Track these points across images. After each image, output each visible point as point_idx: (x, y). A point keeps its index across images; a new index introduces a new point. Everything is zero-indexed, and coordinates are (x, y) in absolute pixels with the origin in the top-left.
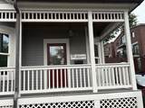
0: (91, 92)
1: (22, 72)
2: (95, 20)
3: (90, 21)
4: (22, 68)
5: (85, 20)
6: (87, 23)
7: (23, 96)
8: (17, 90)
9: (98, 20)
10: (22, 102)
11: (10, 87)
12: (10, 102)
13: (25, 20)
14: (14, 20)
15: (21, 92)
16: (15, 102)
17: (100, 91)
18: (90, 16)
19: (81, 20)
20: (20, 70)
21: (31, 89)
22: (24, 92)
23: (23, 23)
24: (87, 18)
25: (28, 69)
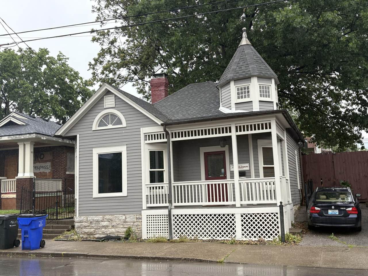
0: (234, 206)
1: (174, 186)
2: (239, 133)
3: (234, 135)
4: (174, 183)
5: (228, 134)
6: (230, 137)
7: (176, 207)
8: (170, 202)
9: (242, 133)
10: (175, 212)
11: (166, 200)
12: (166, 212)
13: (174, 139)
14: (165, 140)
15: (174, 204)
16: (170, 212)
17: (242, 206)
18: (233, 129)
19: (225, 135)
20: (172, 185)
21: (178, 202)
22: (177, 204)
23: (173, 142)
24: (230, 132)
25: (180, 184)
